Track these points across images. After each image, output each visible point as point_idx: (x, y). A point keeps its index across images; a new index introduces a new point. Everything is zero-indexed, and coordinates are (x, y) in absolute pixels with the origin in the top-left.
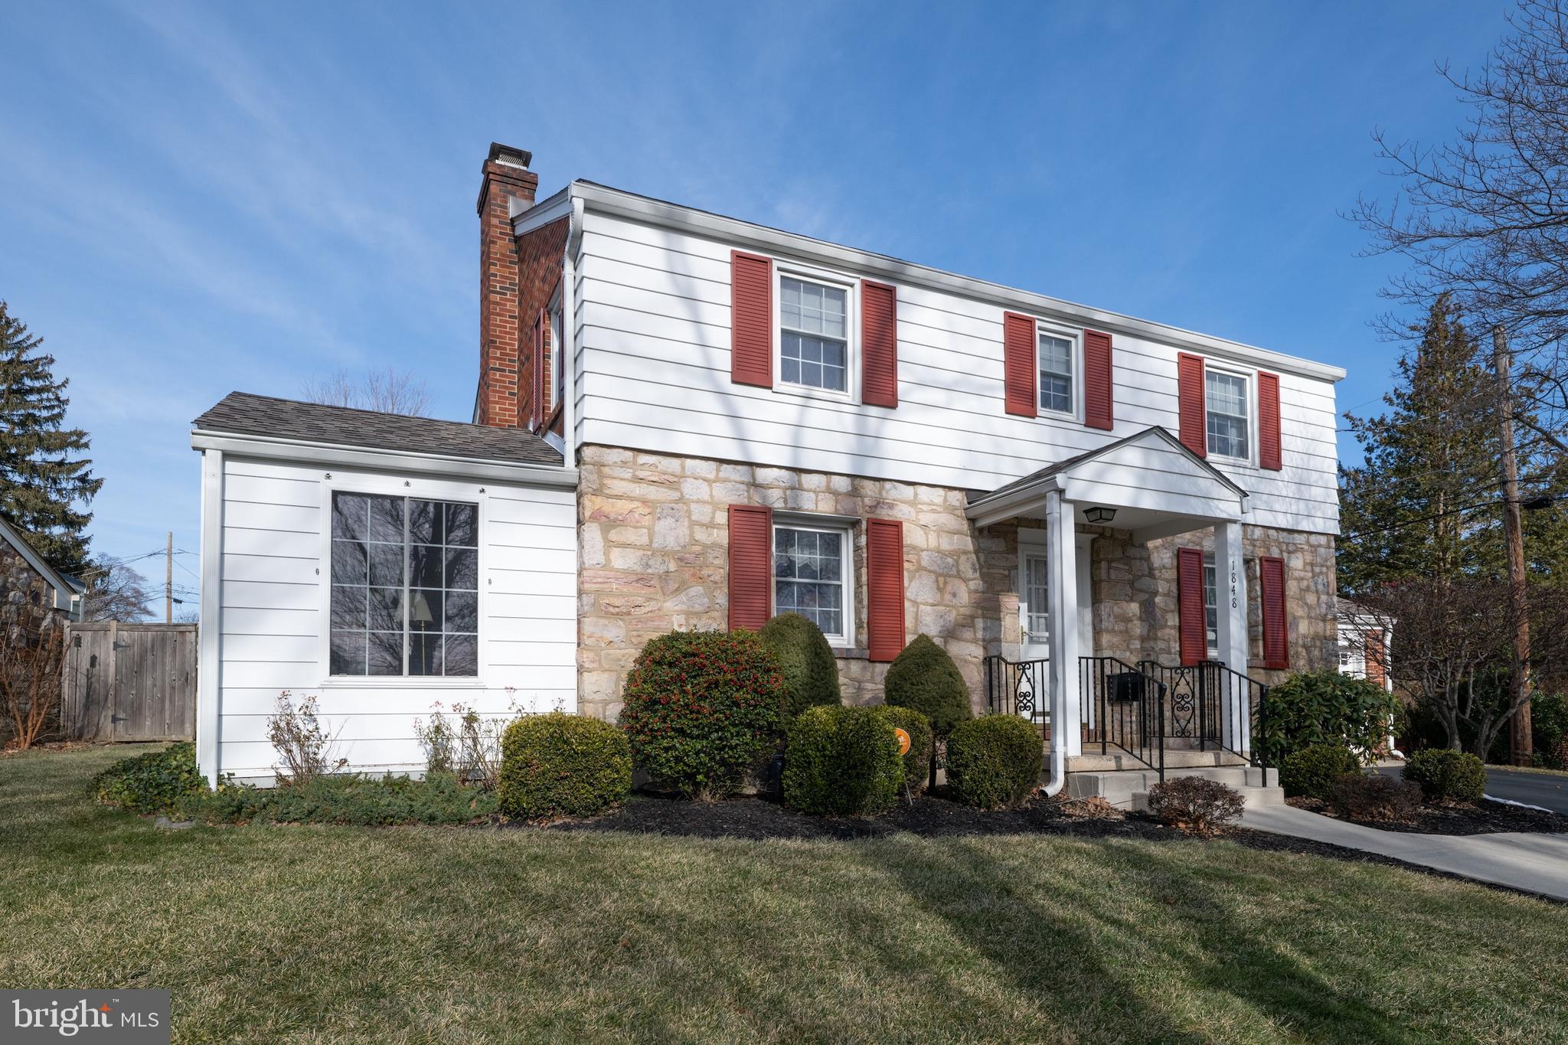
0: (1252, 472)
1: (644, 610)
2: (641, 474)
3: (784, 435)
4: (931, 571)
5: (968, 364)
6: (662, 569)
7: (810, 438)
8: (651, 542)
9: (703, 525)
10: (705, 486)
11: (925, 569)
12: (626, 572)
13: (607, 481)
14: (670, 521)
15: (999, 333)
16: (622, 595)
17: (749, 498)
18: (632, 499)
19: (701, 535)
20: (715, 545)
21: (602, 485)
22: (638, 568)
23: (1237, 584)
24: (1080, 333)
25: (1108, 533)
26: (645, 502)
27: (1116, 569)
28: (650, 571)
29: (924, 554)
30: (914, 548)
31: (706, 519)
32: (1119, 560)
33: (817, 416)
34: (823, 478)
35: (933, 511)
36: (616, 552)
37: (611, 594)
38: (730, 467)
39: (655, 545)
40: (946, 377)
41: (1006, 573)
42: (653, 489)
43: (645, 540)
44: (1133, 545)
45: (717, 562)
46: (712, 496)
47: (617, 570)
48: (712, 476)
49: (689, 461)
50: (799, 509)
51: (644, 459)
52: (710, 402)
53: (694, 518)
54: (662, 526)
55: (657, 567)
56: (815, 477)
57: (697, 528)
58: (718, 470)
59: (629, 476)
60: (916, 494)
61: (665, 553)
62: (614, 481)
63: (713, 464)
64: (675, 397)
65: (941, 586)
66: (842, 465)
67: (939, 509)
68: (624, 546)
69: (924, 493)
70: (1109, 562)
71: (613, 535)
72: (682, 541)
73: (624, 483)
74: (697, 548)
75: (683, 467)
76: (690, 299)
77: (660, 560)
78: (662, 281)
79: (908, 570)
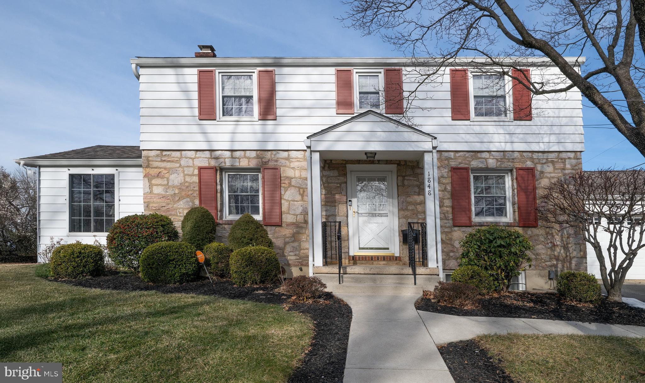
0: (510, 123)
1: (166, 208)
2: (163, 159)
4: (296, 187)
5: (319, 95)
6: (172, 193)
7: (238, 137)
8: (168, 183)
9: (189, 175)
10: (191, 161)
11: (294, 186)
12: (158, 195)
13: (150, 163)
14: (176, 175)
15: (333, 79)
16: (157, 203)
17: (209, 163)
18: (160, 168)
19: (188, 179)
20: (193, 182)
21: (149, 164)
22: (163, 193)
23: (431, 184)
24: (382, 71)
25: (403, 163)
26: (165, 169)
27: (408, 180)
28: (168, 194)
29: (293, 179)
30: (287, 177)
31: (190, 173)
32: (410, 176)
33: (242, 128)
34: (243, 152)
35: (298, 161)
36: (155, 188)
37: (154, 202)
38: (201, 152)
39: (170, 184)
40: (308, 103)
41: (339, 185)
42: (169, 164)
43: (166, 182)
44: (419, 168)
45: (195, 189)
46: (193, 164)
47: (155, 194)
48: (193, 157)
49: (183, 152)
50: (232, 166)
51: (164, 153)
53: (185, 173)
54: (172, 177)
55: (170, 192)
56: (238, 153)
57: (187, 177)
58: (196, 154)
59: (159, 160)
60: (289, 155)
61: (174, 187)
62: (153, 162)
63: (194, 152)
65: (302, 193)
66: (252, 146)
67: (301, 160)
68: (157, 185)
69: (293, 154)
70: (404, 177)
71: (154, 182)
72: (180, 182)
73: (157, 163)
74: (187, 184)
75: (181, 155)
76: (186, 91)
77: (172, 189)
78: (175, 87)
79: (284, 187)
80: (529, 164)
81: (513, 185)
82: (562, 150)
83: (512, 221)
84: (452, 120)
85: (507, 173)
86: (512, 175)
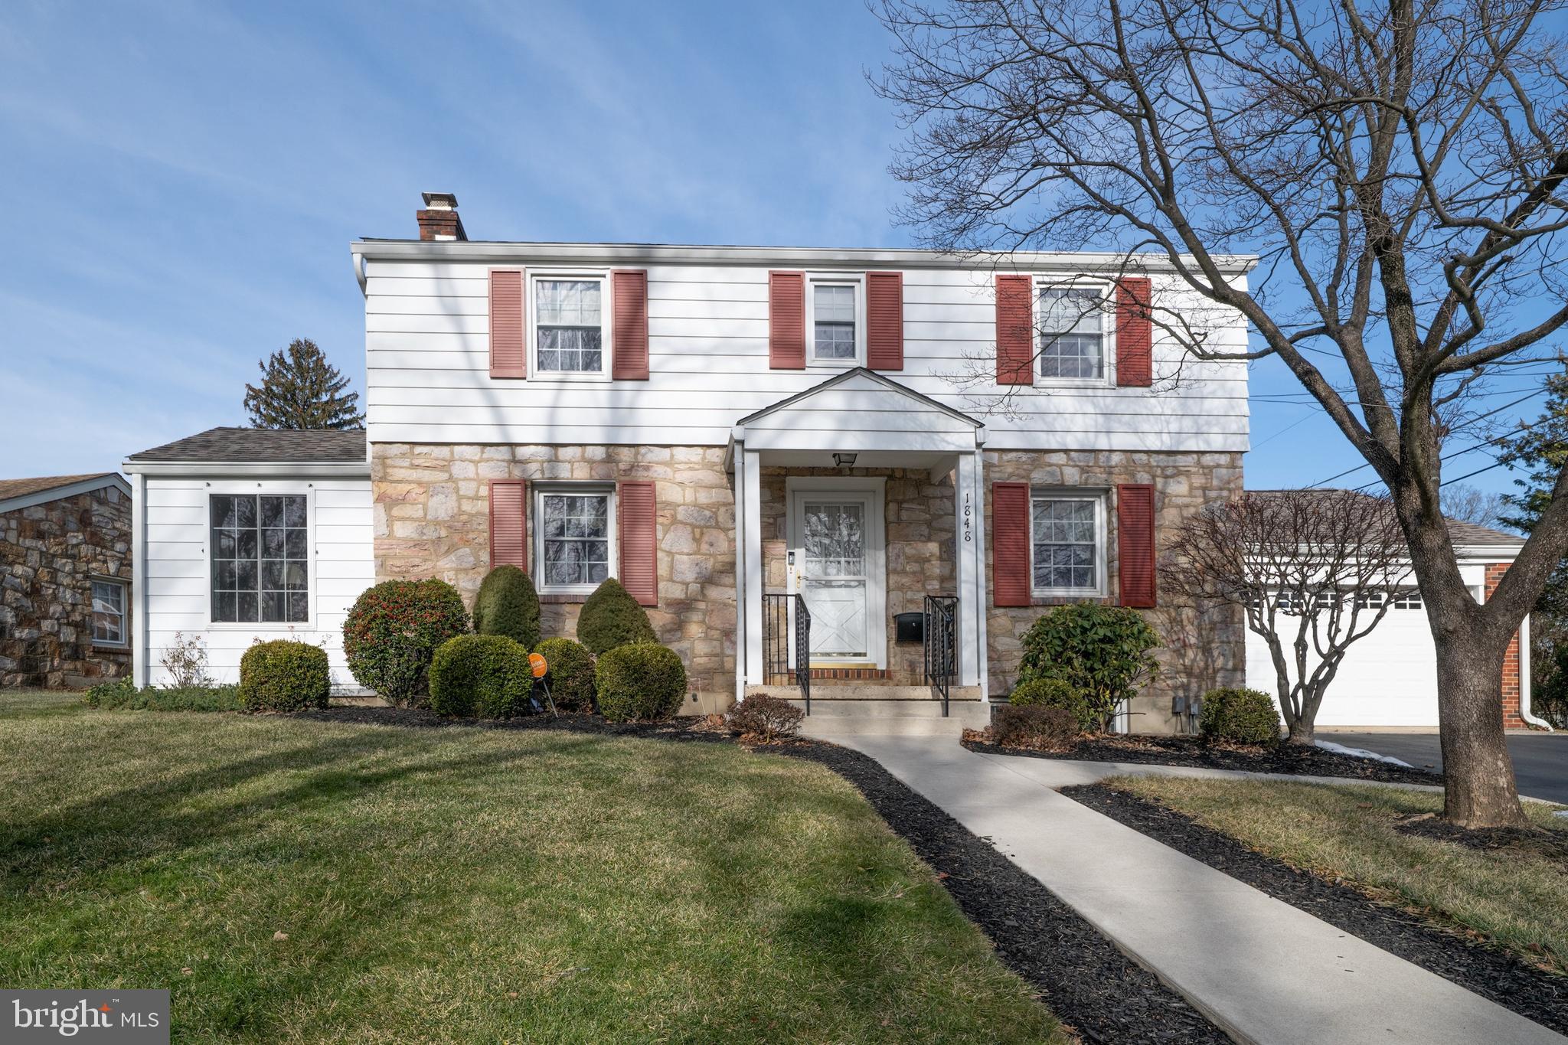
0: (1107, 392)
1: (420, 569)
2: (416, 462)
3: (541, 416)
4: (686, 524)
5: (730, 328)
6: (435, 536)
7: (564, 416)
8: (426, 515)
9: (469, 498)
10: (471, 467)
11: (681, 523)
12: (405, 539)
13: (388, 470)
14: (441, 497)
15: (764, 293)
16: (403, 557)
17: (510, 473)
18: (410, 482)
19: (467, 506)
20: (479, 513)
21: (386, 474)
22: (415, 536)
23: (972, 518)
24: (863, 277)
25: (898, 474)
26: (420, 483)
27: (907, 509)
28: (425, 538)
29: (680, 509)
30: (668, 504)
31: (471, 493)
32: (912, 500)
33: (573, 396)
34: (579, 449)
35: (690, 469)
36: (397, 525)
37: (395, 557)
38: (493, 448)
39: (428, 517)
40: (706, 344)
41: (771, 520)
42: (427, 472)
43: (420, 513)
44: (931, 484)
45: (481, 527)
46: (477, 474)
47: (399, 539)
48: (477, 458)
49: (456, 448)
50: (556, 478)
51: (418, 449)
52: (475, 397)
53: (461, 493)
54: (434, 502)
55: (431, 534)
56: (570, 449)
57: (464, 502)
58: (483, 452)
59: (407, 463)
60: (672, 456)
61: (437, 523)
62: (396, 470)
63: (477, 448)
64: (446, 396)
65: (698, 536)
66: (596, 436)
67: (696, 466)
68: (403, 519)
69: (681, 454)
70: (900, 503)
71: (396, 512)
72: (450, 513)
73: (403, 470)
74: (464, 518)
75: (452, 453)
76: (455, 315)
77: (433, 528)
78: (433, 306)
79: (662, 524)
80: (1144, 479)
81: (1109, 522)
82: (1203, 448)
83: (1105, 596)
84: (999, 384)
85: (1099, 497)
86: (1109, 500)
